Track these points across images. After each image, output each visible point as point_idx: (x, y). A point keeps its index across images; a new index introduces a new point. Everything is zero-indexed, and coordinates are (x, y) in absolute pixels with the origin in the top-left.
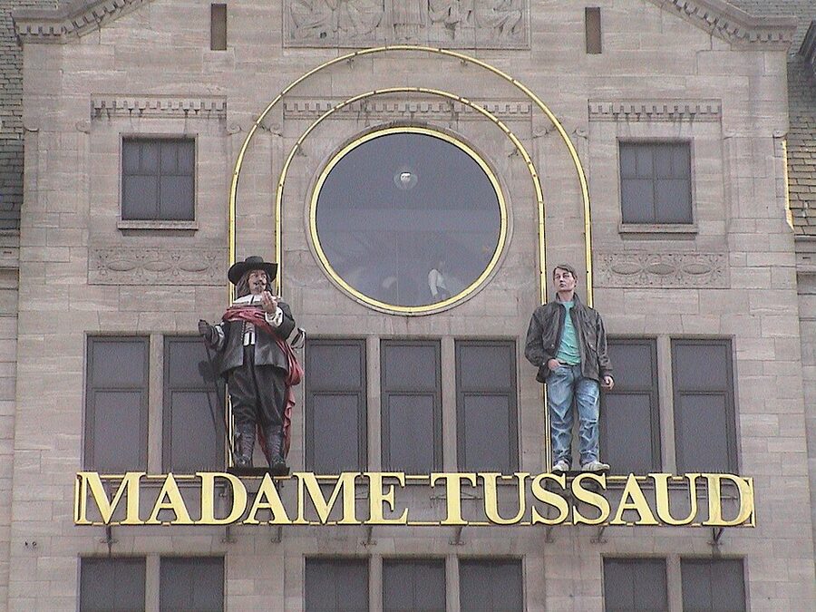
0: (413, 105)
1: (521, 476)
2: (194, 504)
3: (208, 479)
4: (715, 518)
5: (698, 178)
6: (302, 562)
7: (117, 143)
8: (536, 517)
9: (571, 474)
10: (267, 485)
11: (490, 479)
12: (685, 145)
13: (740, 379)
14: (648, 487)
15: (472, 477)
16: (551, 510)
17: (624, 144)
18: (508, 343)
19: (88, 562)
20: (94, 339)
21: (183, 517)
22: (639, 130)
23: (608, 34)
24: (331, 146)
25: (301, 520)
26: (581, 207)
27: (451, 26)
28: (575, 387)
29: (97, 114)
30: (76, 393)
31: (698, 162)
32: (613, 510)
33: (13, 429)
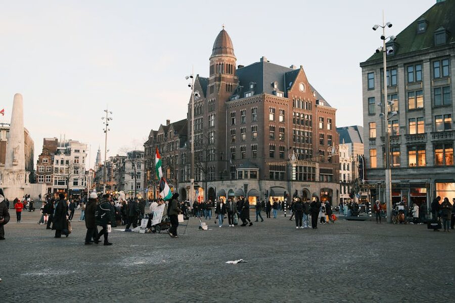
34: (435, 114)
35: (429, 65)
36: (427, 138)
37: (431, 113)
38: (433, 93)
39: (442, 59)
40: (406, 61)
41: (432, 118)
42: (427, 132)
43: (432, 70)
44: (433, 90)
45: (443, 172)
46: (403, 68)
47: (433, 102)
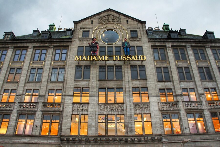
0: (110, 28)
1: (121, 56)
2: (87, 59)
3: (88, 57)
4: (142, 59)
5: (138, 33)
6: (99, 66)
7: (82, 31)
8: (123, 59)
9: (127, 56)
10: (95, 57)
11: (118, 56)
12: (137, 31)
13: (143, 49)
14: (135, 57)
15: (116, 56)
16: (125, 59)
17: (131, 31)
18: (120, 47)
19: (76, 66)
20: (79, 47)
21: (86, 60)
22: (132, 30)
23: (129, 22)
24: (103, 31)
25: (98, 60)
26: (127, 35)
27: (114, 22)
28: (127, 48)
29: (80, 29)
30: (76, 51)
31: (138, 32)
32: (131, 59)
33: (70, 55)
34: (26, 88)
35: (32, 51)
36: (14, 107)
37: (23, 86)
38: (29, 71)
39: (42, 48)
40: (16, 45)
41: (23, 91)
42: (16, 101)
43: (33, 55)
44: (30, 69)
45: (19, 141)
46: (12, 50)
47: (28, 78)
